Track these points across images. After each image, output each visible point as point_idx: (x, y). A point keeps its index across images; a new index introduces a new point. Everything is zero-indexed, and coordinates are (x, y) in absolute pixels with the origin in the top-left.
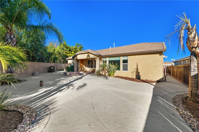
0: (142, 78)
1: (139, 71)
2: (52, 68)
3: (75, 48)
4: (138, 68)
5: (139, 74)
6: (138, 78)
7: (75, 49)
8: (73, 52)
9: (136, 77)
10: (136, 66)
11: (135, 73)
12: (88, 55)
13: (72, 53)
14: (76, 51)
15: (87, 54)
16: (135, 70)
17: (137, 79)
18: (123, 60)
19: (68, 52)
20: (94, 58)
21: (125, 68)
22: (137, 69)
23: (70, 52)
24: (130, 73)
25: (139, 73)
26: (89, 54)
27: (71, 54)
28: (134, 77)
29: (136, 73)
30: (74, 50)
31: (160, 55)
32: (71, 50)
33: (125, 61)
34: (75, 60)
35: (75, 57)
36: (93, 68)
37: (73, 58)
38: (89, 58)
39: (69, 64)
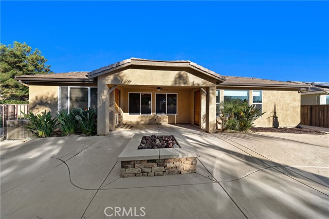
0: (281, 125)
1: (277, 115)
3: (18, 53)
4: (276, 111)
5: (277, 120)
6: (276, 127)
7: (15, 56)
9: (273, 125)
10: (274, 108)
11: (272, 118)
12: (180, 77)
15: (175, 73)
16: (272, 115)
17: (274, 127)
22: (275, 113)
24: (265, 119)
25: (277, 118)
26: (182, 72)
28: (271, 126)
30: (11, 60)
34: (104, 89)
35: (111, 77)
36: (152, 114)
37: (96, 79)
38: (183, 85)
39: (41, 103)
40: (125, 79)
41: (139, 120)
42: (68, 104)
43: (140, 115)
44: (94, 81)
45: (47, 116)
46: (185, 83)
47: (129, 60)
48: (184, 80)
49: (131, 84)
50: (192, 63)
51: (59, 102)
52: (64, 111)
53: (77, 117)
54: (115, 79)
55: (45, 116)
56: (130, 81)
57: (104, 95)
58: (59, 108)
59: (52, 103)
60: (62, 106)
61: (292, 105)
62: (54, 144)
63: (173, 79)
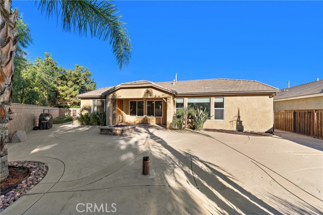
0: (245, 130)
1: (241, 119)
2: (48, 118)
3: (77, 74)
4: (240, 115)
5: (242, 124)
6: (240, 129)
7: (76, 76)
8: (70, 83)
9: (237, 128)
10: (237, 113)
11: (235, 122)
12: (148, 92)
13: (67, 85)
14: (78, 81)
15: (146, 89)
16: (236, 119)
17: (238, 131)
18: (215, 103)
19: (59, 82)
20: (161, 97)
21: (220, 116)
22: (239, 117)
23: (65, 82)
24: (228, 123)
25: (241, 122)
27: (65, 87)
28: (235, 129)
29: (237, 122)
30: (74, 79)
31: (270, 97)
32: (67, 77)
33: (219, 105)
34: (108, 101)
35: (112, 95)
36: (144, 116)
37: (106, 96)
38: (149, 97)
39: (85, 109)
40: (118, 95)
41: (136, 120)
42: (96, 109)
43: (137, 116)
44: (104, 97)
45: (87, 116)
46: (150, 96)
47: (120, 85)
48: (150, 93)
49: (121, 98)
50: (153, 83)
51: (92, 108)
52: (94, 112)
53: (97, 116)
54: (114, 96)
55: (85, 116)
56: (120, 96)
57: (109, 104)
58: (92, 111)
59: (89, 109)
60: (93, 110)
61: (261, 110)
62: (88, 127)
63: (143, 94)
